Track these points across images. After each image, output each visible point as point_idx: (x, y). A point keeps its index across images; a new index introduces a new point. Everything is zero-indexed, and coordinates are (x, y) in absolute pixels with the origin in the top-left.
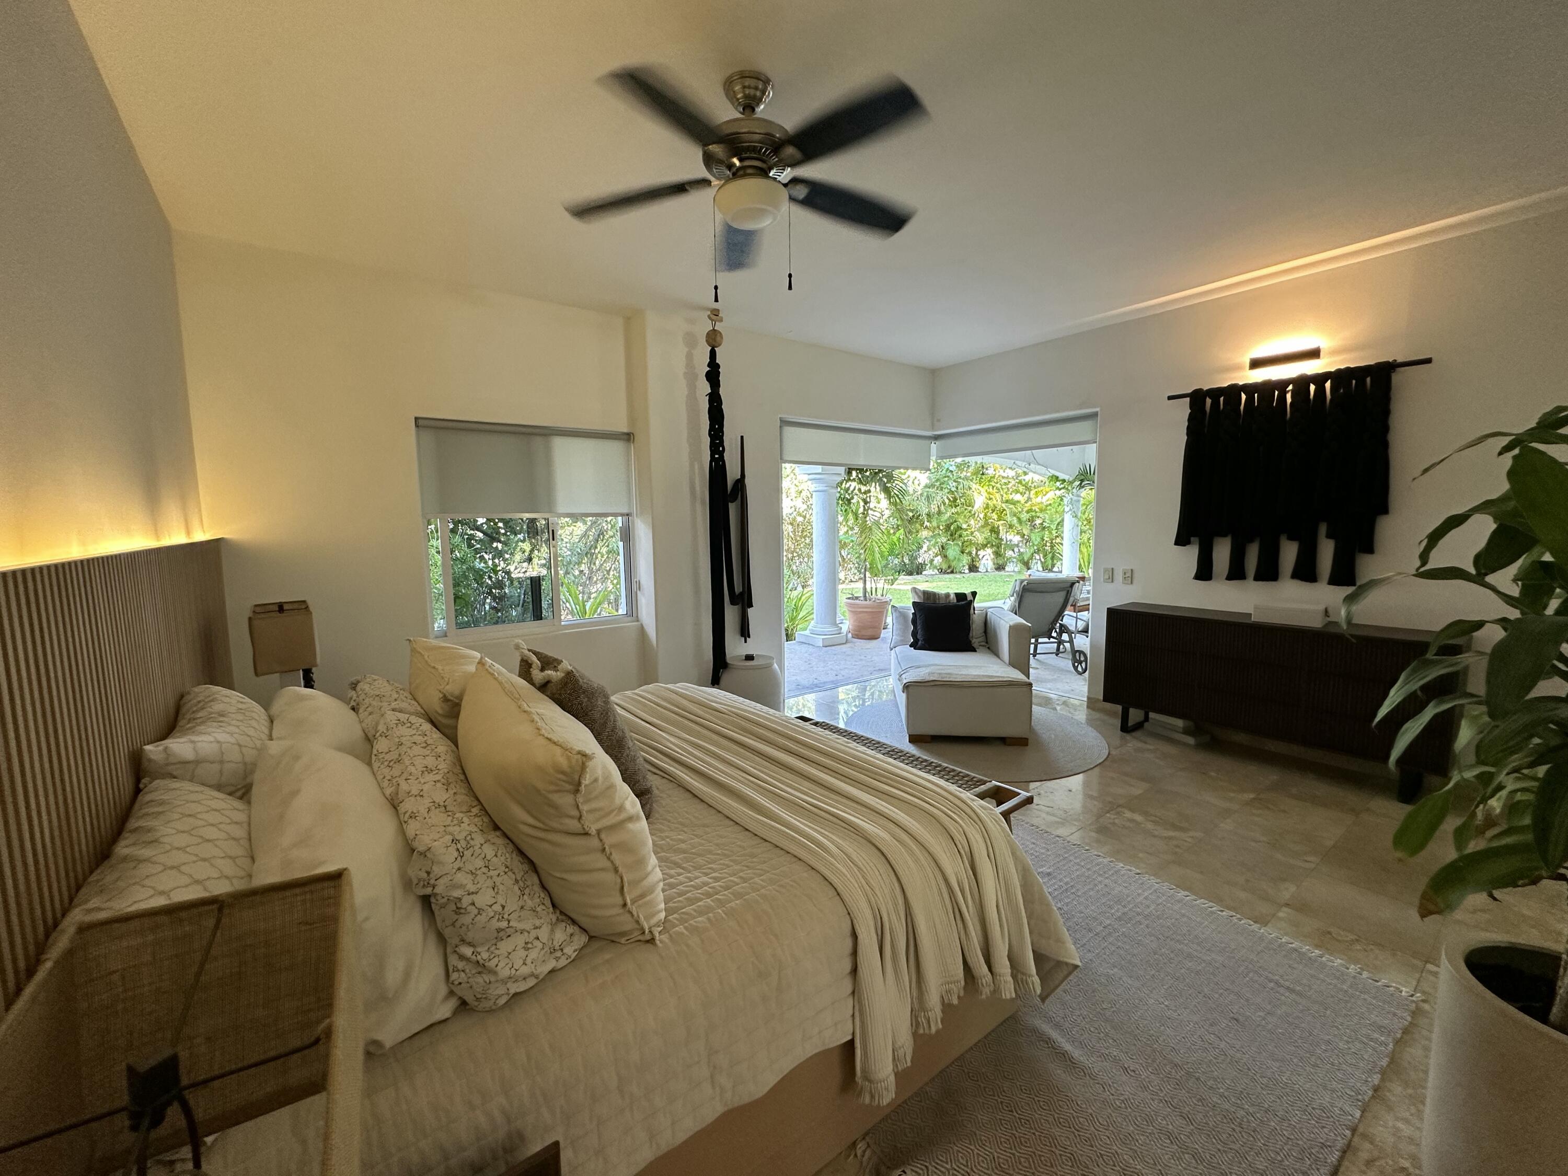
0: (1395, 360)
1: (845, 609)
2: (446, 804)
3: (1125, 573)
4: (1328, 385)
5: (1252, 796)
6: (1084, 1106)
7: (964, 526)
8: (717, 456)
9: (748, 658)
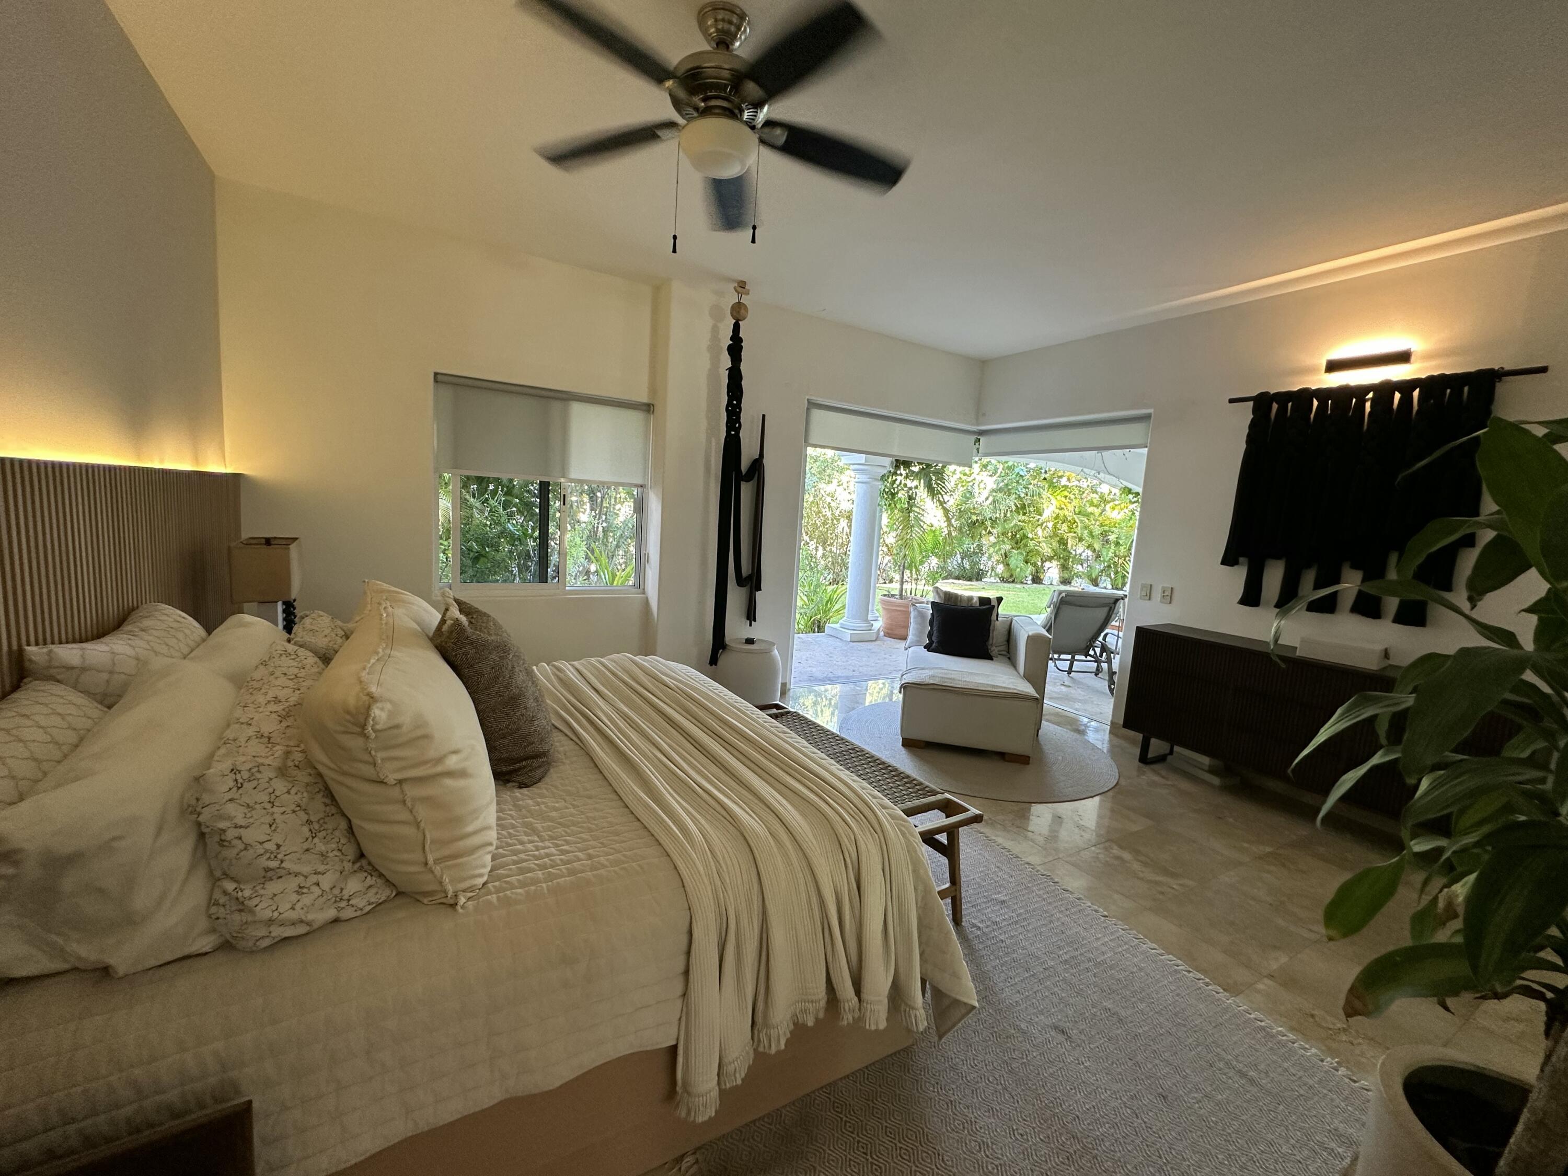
0: (1502, 368)
1: (880, 607)
2: (271, 735)
3: (1164, 592)
4: (1416, 393)
5: (1268, 849)
6: (950, 1163)
7: (1030, 535)
8: (733, 433)
9: (748, 642)
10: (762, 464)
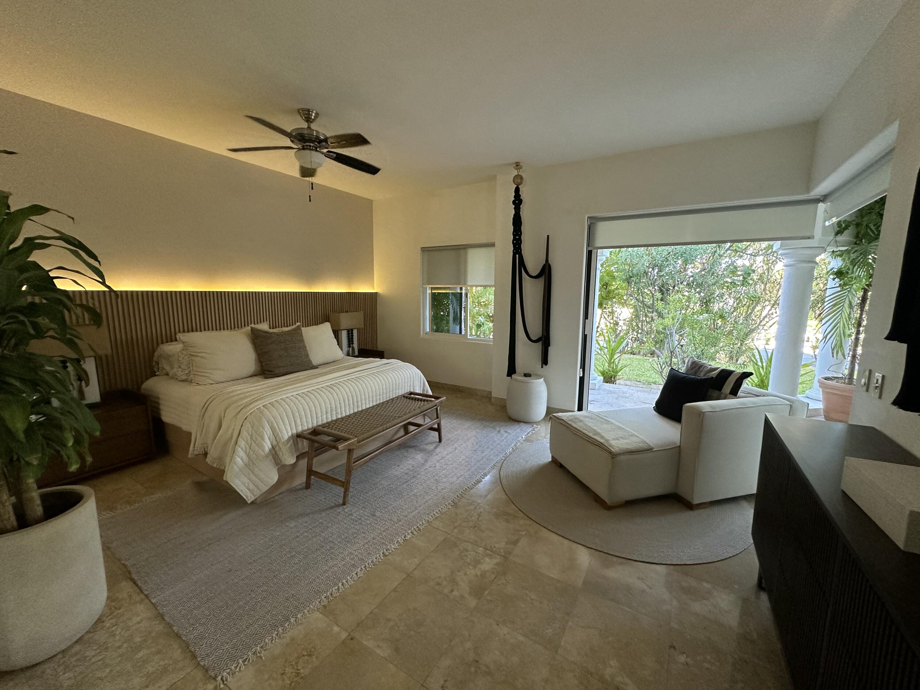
3: (877, 381)
9: (526, 375)
10: (550, 266)
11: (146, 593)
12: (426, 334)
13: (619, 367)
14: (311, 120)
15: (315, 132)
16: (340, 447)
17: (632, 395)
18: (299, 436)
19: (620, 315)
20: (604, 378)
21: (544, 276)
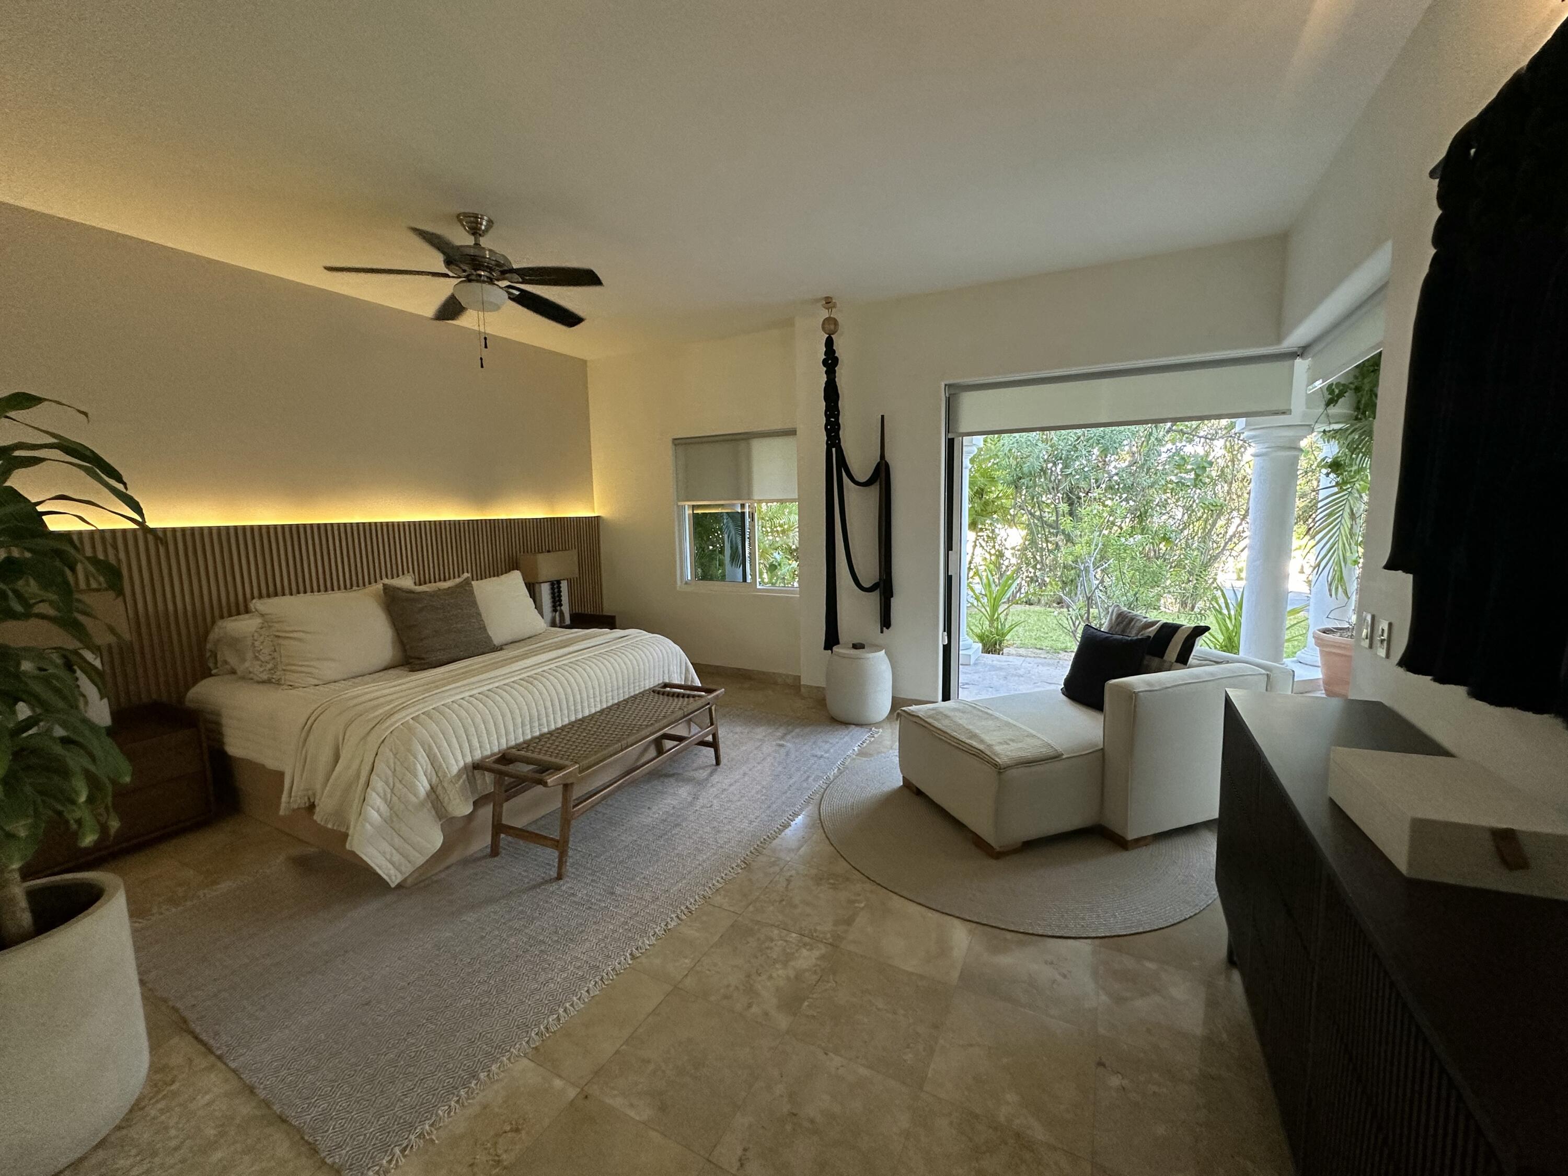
3: (1382, 633)
9: (856, 646)
10: (887, 466)
11: (219, 1052)
12: (686, 583)
13: (1007, 626)
14: (481, 232)
15: (487, 252)
16: (550, 780)
17: (1029, 671)
18: (478, 766)
19: (1005, 540)
20: (984, 645)
21: (878, 483)
